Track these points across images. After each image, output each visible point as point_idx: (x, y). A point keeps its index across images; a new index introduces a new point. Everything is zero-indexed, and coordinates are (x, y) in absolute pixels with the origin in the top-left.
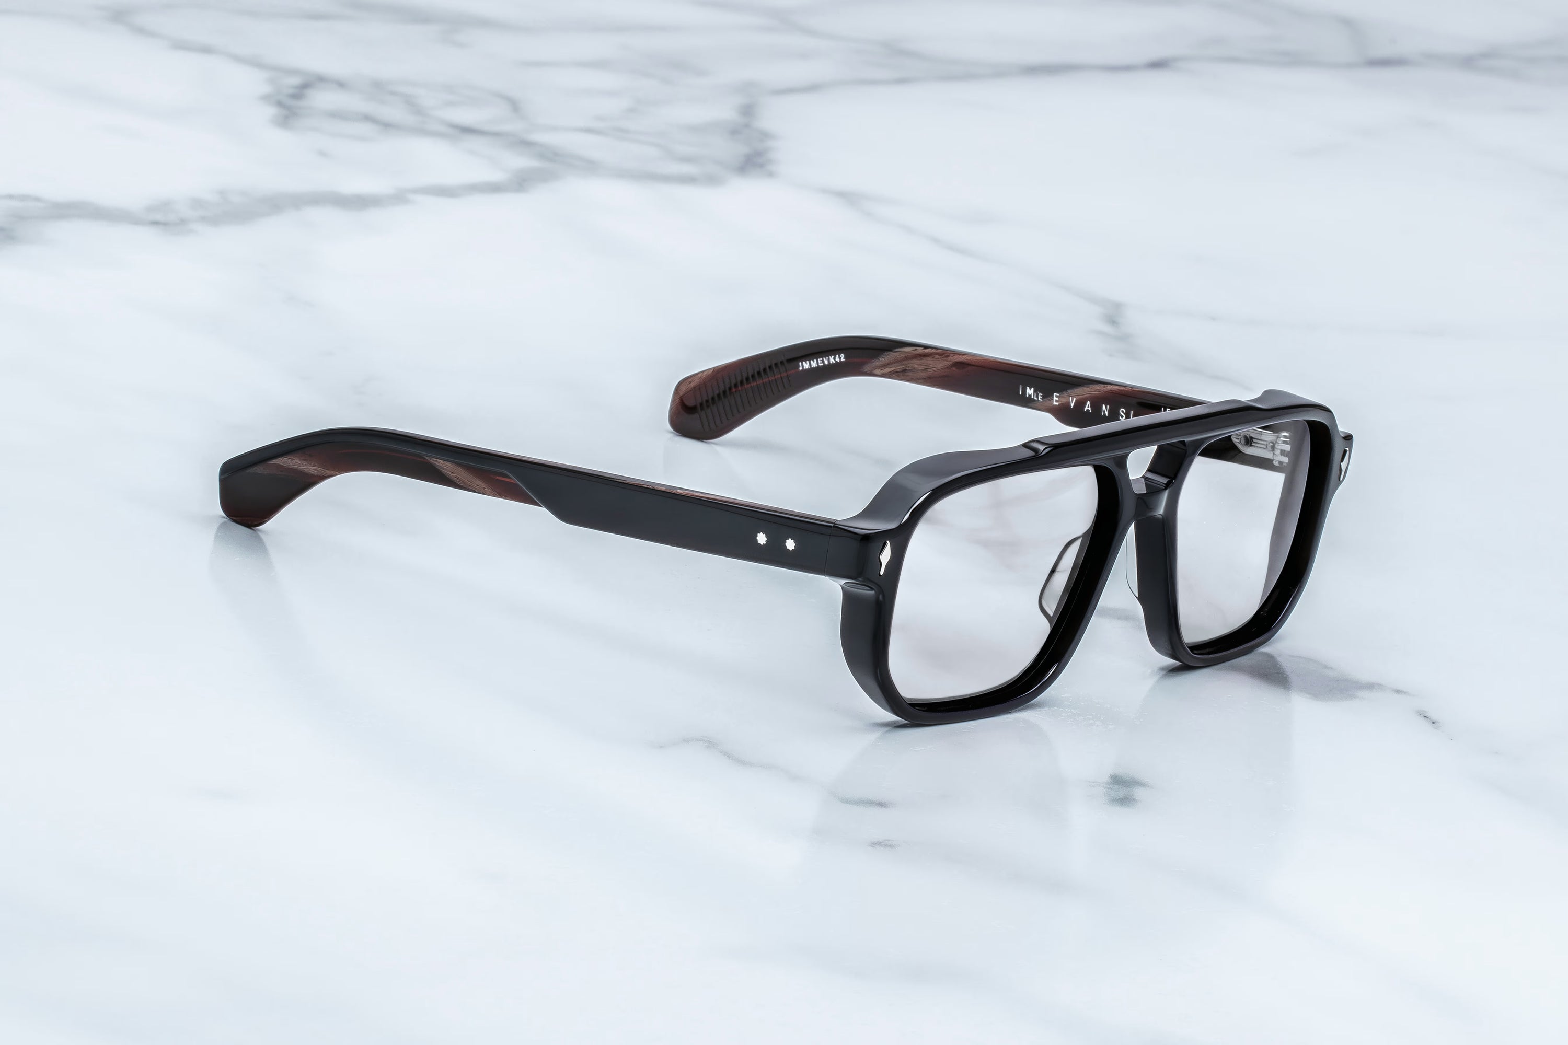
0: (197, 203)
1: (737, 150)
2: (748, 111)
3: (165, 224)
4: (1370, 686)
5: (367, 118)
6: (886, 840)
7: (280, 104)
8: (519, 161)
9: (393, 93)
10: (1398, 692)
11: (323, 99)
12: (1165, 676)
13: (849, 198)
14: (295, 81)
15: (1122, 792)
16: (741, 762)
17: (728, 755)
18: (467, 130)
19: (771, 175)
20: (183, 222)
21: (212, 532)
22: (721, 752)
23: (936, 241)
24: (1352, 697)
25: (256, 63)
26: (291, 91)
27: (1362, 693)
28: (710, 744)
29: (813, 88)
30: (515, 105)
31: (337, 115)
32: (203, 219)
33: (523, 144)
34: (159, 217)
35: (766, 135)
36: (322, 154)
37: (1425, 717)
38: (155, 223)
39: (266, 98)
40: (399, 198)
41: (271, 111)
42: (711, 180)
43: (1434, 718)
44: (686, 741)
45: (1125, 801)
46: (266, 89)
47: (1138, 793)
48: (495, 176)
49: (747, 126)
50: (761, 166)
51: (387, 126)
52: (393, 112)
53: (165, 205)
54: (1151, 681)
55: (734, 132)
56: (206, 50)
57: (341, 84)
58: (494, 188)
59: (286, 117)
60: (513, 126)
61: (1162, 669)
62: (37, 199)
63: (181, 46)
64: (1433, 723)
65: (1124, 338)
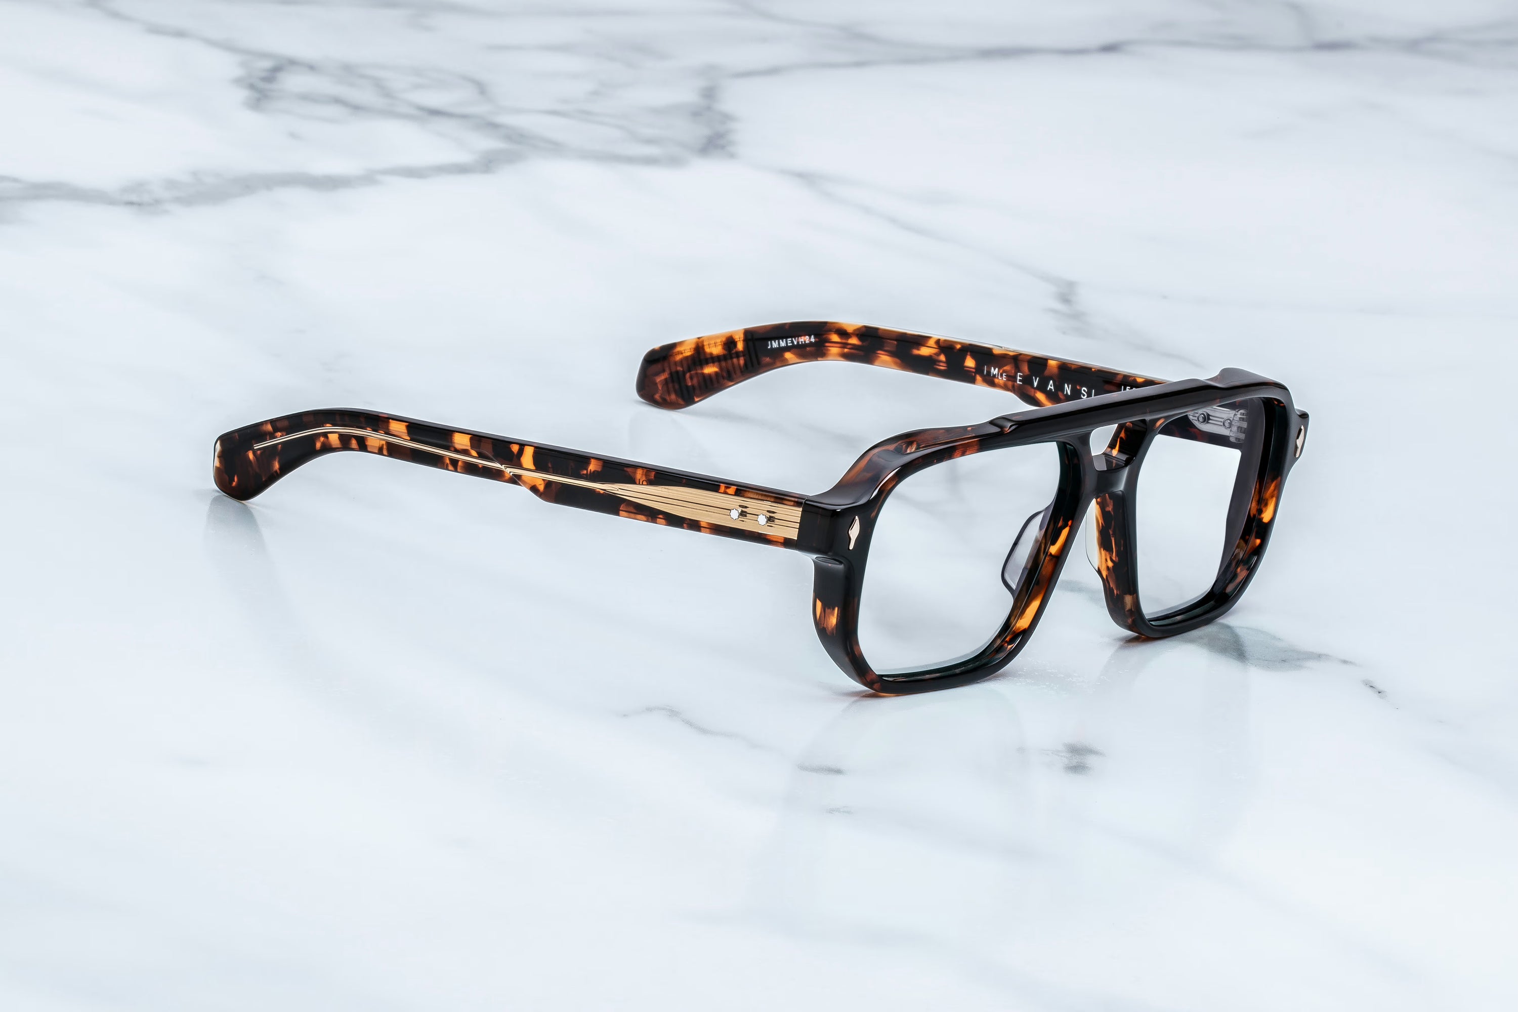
0: (171, 184)
1: (699, 131)
2: (710, 93)
3: (140, 204)
4: (1319, 657)
5: (337, 101)
6: (845, 807)
7: (252, 87)
8: (487, 143)
9: (363, 76)
10: (1345, 662)
11: (294, 82)
12: (1122, 648)
13: (806, 178)
14: (267, 64)
15: (1075, 761)
16: (703, 731)
17: (690, 723)
18: (436, 112)
19: (732, 156)
20: (157, 202)
21: (204, 507)
22: (683, 721)
23: (893, 220)
24: (1300, 667)
25: (228, 47)
26: (264, 74)
27: (1310, 664)
28: (673, 713)
29: (773, 71)
30: (482, 88)
31: (307, 98)
32: (178, 200)
33: (490, 126)
34: (134, 198)
35: (727, 117)
36: (293, 135)
37: (1371, 687)
38: (131, 203)
39: (238, 81)
40: (369, 179)
41: (243, 94)
42: (674, 162)
43: (1381, 688)
44: (649, 710)
45: (1077, 768)
46: (239, 72)
47: (1091, 760)
48: (463, 157)
49: (709, 108)
50: (723, 147)
51: (357, 108)
52: (364, 95)
53: (139, 186)
54: (1110, 651)
55: (696, 114)
56: (180, 34)
57: (311, 68)
58: (461, 169)
59: (259, 100)
60: (481, 109)
61: (1121, 639)
62: (15, 180)
63: (156, 30)
64: (1379, 692)
65: (1077, 316)
